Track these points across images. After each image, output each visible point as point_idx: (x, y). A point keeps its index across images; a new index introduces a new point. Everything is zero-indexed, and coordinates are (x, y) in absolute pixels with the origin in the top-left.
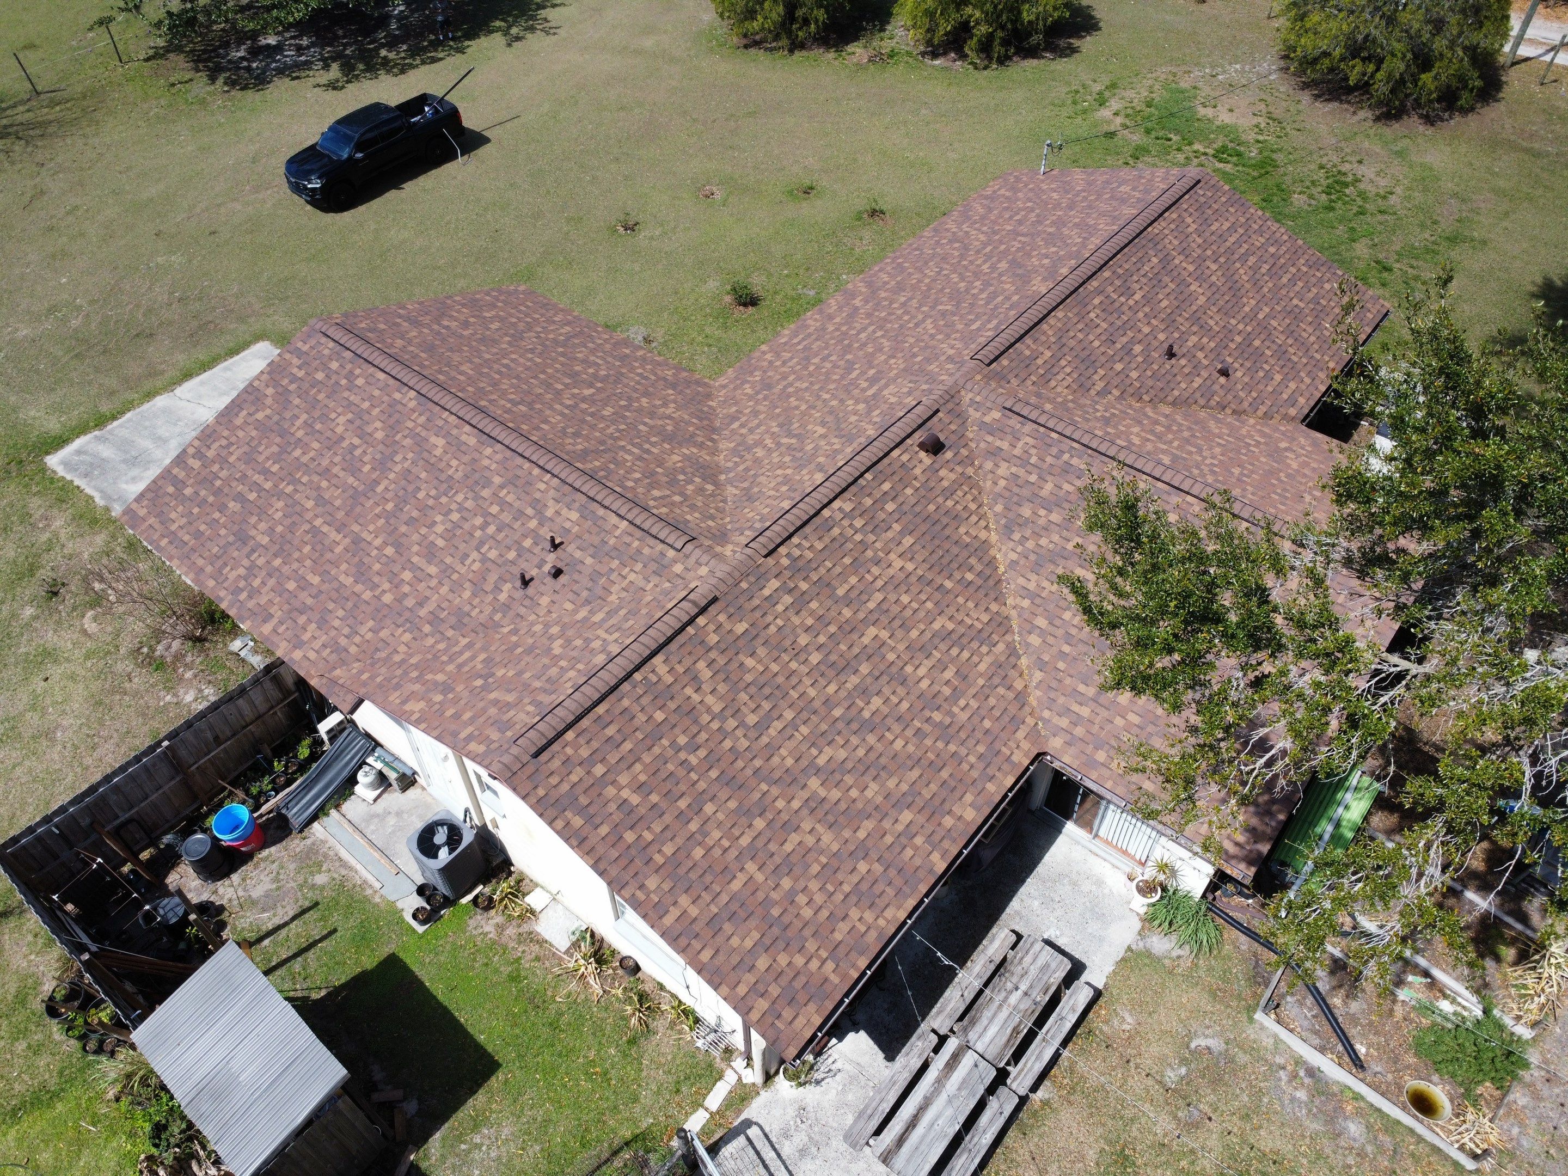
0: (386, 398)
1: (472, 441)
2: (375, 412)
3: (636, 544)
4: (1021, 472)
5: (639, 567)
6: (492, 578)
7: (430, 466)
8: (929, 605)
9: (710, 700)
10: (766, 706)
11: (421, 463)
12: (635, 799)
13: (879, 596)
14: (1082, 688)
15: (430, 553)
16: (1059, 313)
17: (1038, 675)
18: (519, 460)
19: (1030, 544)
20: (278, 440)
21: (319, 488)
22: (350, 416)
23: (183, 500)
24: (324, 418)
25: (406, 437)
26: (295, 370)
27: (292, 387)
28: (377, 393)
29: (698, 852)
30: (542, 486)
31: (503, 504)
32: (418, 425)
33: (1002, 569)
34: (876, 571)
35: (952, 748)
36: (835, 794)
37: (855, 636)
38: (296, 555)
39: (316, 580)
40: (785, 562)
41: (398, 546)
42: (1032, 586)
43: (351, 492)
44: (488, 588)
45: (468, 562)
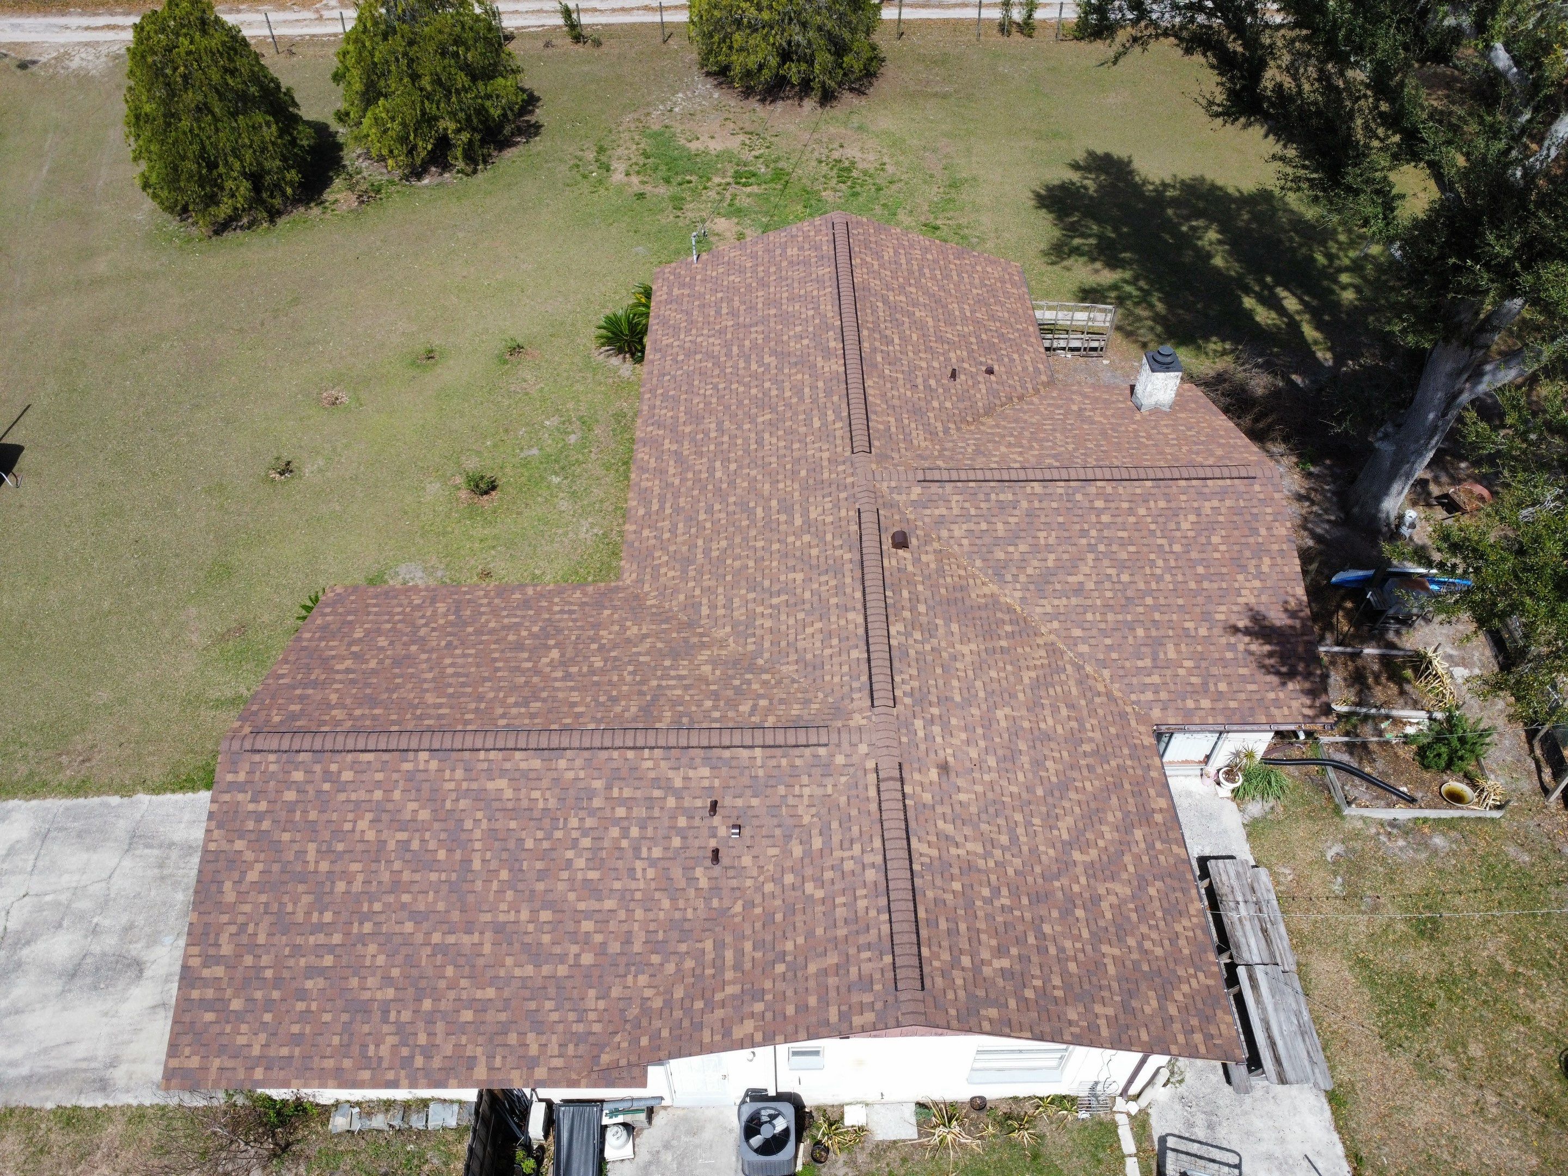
0: (395, 776)
1: (536, 763)
2: (397, 795)
3: (784, 762)
4: (972, 526)
5: (805, 779)
6: (677, 872)
7: (513, 813)
8: (1009, 668)
9: (970, 846)
10: (1001, 821)
11: (498, 815)
12: (1005, 963)
13: (979, 684)
14: (1140, 664)
15: (593, 890)
16: (869, 383)
17: (1106, 673)
18: (604, 755)
19: (1022, 578)
20: (301, 888)
21: (404, 906)
22: (369, 816)
23: (239, 1017)
24: (338, 834)
25: (457, 800)
26: (251, 807)
27: (266, 825)
28: (379, 776)
29: (1072, 966)
30: (650, 764)
31: (622, 801)
32: (459, 783)
33: (1018, 609)
34: (959, 665)
35: (1113, 763)
36: (1094, 853)
37: (995, 726)
38: (442, 984)
39: (490, 993)
40: (908, 701)
41: (547, 905)
42: (1049, 609)
43: (445, 888)
44: (683, 884)
45: (639, 874)
